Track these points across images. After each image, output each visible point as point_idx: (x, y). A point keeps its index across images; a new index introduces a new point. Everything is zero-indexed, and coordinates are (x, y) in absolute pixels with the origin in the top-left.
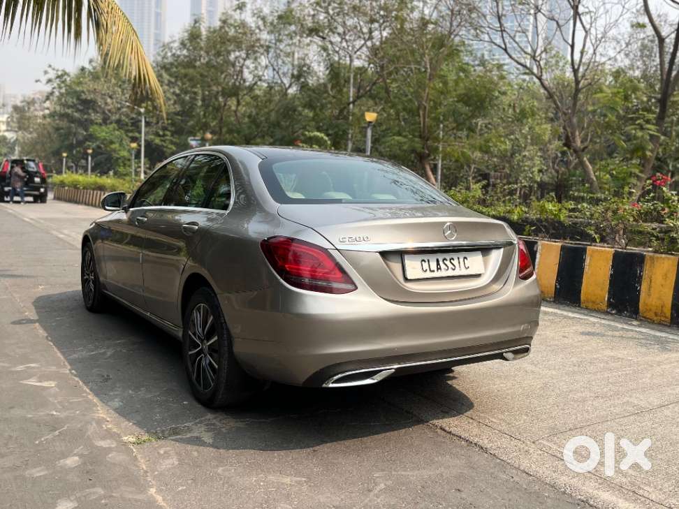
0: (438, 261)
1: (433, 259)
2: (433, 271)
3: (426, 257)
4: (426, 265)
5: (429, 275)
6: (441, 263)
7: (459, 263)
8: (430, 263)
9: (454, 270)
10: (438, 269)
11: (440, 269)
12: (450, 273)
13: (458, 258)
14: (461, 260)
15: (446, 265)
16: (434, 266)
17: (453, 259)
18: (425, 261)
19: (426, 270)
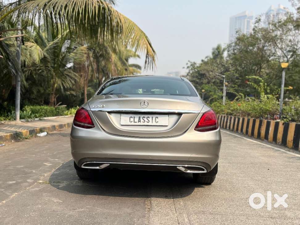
0: (140, 118)
1: (137, 117)
2: (136, 122)
3: (133, 116)
4: (132, 119)
5: (133, 123)
6: (141, 119)
7: (152, 119)
8: (135, 119)
9: (148, 122)
10: (139, 121)
11: (140, 121)
12: (146, 124)
13: (152, 117)
14: (154, 118)
15: (144, 120)
16: (137, 120)
17: (149, 118)
18: (132, 118)
19: (132, 122)
